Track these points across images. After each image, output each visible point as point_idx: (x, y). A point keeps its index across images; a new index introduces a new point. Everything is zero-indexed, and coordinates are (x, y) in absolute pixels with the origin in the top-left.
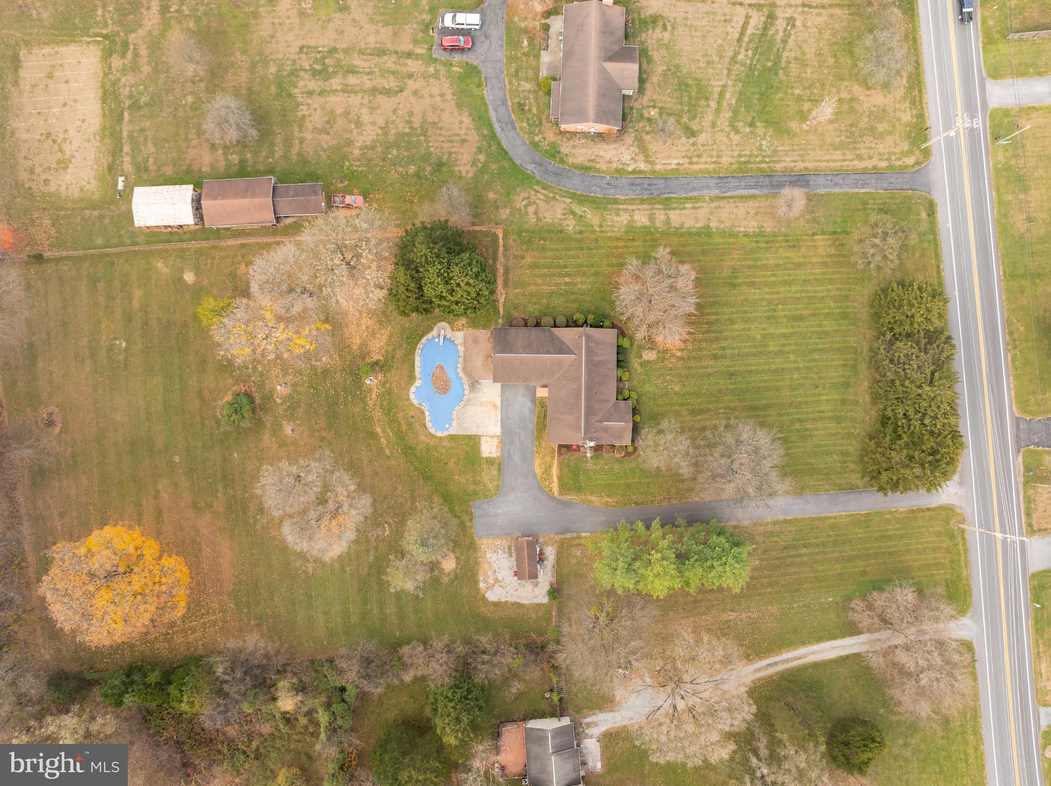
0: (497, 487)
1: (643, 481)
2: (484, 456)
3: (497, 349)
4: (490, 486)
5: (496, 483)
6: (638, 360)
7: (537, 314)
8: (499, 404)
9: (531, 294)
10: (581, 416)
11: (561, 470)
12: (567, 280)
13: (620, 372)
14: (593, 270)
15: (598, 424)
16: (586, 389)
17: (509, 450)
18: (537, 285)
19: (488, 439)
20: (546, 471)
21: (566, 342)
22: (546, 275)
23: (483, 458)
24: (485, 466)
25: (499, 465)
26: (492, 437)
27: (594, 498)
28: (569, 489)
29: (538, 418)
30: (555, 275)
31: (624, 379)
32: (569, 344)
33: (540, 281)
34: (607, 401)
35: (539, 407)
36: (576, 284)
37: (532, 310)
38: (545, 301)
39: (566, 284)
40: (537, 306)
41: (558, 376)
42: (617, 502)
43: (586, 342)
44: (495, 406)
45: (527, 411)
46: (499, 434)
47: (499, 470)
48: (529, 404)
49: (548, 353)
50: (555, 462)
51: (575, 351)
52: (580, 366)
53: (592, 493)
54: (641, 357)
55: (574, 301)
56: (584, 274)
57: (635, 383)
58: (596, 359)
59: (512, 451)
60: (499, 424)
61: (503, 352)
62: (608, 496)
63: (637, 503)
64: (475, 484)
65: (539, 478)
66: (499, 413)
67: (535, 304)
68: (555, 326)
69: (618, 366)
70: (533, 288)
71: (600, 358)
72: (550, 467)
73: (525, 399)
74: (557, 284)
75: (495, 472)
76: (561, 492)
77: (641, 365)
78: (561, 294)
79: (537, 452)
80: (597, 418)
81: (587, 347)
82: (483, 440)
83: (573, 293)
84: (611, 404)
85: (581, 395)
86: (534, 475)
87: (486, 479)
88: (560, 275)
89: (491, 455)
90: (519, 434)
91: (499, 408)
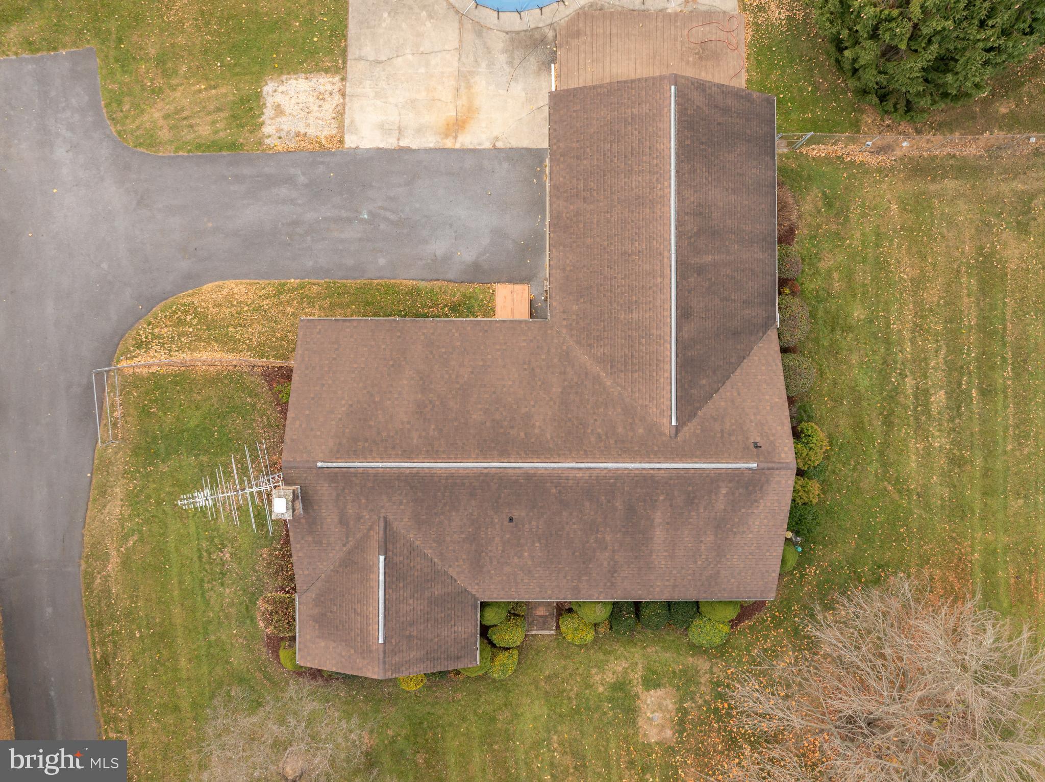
0: (150, 141)
2: (268, 89)
3: (698, 98)
4: (155, 114)
5: (164, 134)
6: (636, 676)
7: (810, 285)
8: (466, 140)
9: (880, 265)
10: (408, 455)
11: (214, 381)
12: (939, 398)
14: (973, 495)
15: (377, 534)
16: (529, 476)
17: (290, 180)
18: (918, 283)
19: (329, 107)
20: (211, 325)
23: (259, 79)
24: (227, 91)
25: (233, 146)
26: (340, 114)
27: (115, 508)
28: (145, 412)
29: (414, 292)
30: (955, 350)
34: (477, 566)
35: (457, 292)
36: (921, 431)
37: (823, 266)
38: (858, 313)
39: (922, 395)
40: (837, 285)
41: (582, 356)
42: (107, 591)
43: (734, 477)
44: (457, 126)
45: (439, 247)
46: (350, 141)
47: (213, 146)
48: (467, 255)
49: (684, 314)
50: (243, 359)
51: (691, 427)
52: (626, 450)
53: (132, 499)
55: (859, 426)
56: (957, 461)
58: (658, 517)
59: (283, 191)
60: (389, 143)
61: (686, 123)
62: (125, 563)
64: (161, 58)
65: (184, 298)
66: (430, 141)
67: (849, 277)
68: (784, 350)
69: (617, 607)
71: (659, 535)
72: (227, 342)
73: (485, 241)
75: (204, 131)
76: (134, 382)
78: (884, 377)
79: (281, 290)
81: (713, 480)
82: (326, 83)
83: (888, 423)
85: (504, 454)
86: (192, 280)
87: (180, 97)
88: (954, 369)
89: (268, 112)
90: (349, 221)
91: (449, 143)
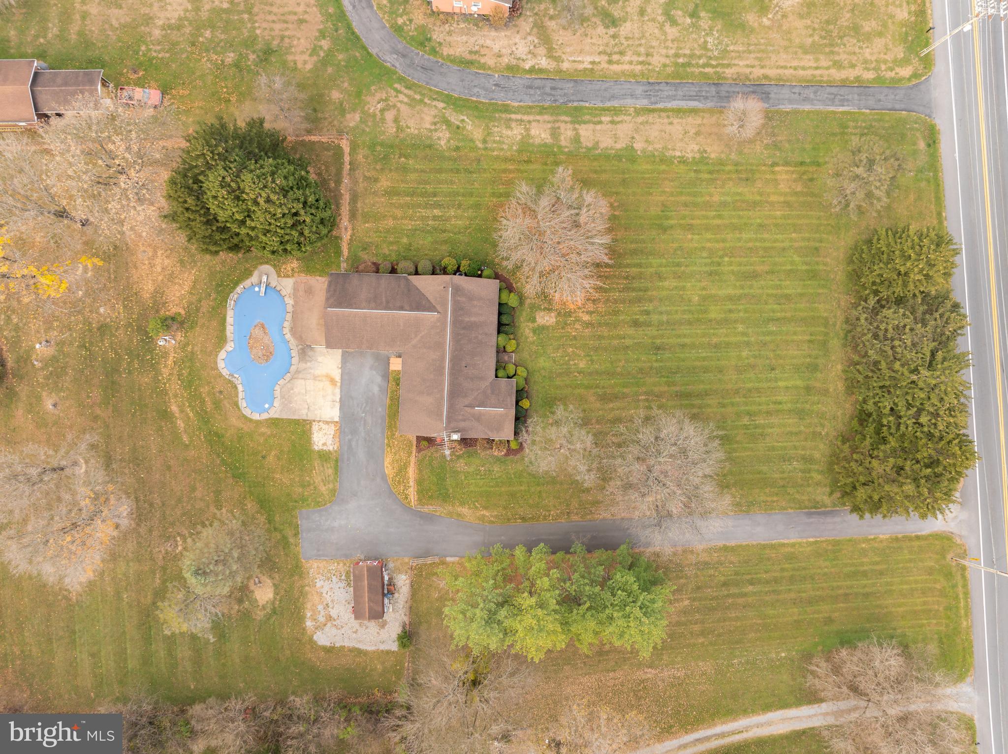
0: (333, 491)
1: (533, 489)
2: (316, 448)
3: (331, 301)
4: (323, 489)
5: (331, 486)
6: (531, 325)
7: (394, 257)
8: (338, 378)
9: (388, 231)
10: (442, 398)
11: (420, 471)
12: (436, 212)
13: (502, 339)
14: (472, 201)
15: (468, 410)
16: (451, 360)
17: (350, 441)
18: (395, 218)
19: (324, 426)
20: (400, 471)
21: (428, 295)
22: (408, 206)
23: (313, 451)
24: (316, 463)
25: (337, 461)
26: (327, 423)
27: (465, 510)
28: (431, 497)
29: (392, 399)
30: (419, 206)
31: (509, 349)
32: (431, 298)
33: (399, 213)
34: (482, 378)
35: (392, 383)
36: (448, 219)
37: (387, 253)
38: (405, 240)
39: (435, 218)
40: (395, 248)
41: (414, 342)
42: (496, 516)
43: (453, 295)
44: (332, 381)
45: (376, 389)
46: (337, 419)
47: (337, 469)
48: (379, 379)
49: (402, 308)
50: (413, 460)
51: (438, 307)
52: (444, 329)
53: (462, 504)
54: (534, 320)
55: (445, 242)
56: (459, 206)
57: (525, 355)
58: (467, 319)
59: (354, 444)
60: (338, 405)
61: (339, 305)
62: (486, 508)
63: (523, 519)
64: (303, 486)
65: (390, 481)
66: (338, 391)
67: (392, 243)
68: (417, 273)
69: (499, 332)
70: (391, 223)
71: (473, 319)
72: (406, 466)
73: (374, 372)
74: (423, 218)
75: (330, 471)
76: (420, 500)
77: (534, 331)
78: (429, 232)
79: (389, 445)
80: (467, 401)
81: (455, 303)
82: (315, 427)
83: (444, 231)
84: (487, 383)
85: (444, 368)
86: (384, 477)
87: (318, 480)
88: (427, 206)
89: (325, 448)
90: (365, 421)
91: (339, 384)
